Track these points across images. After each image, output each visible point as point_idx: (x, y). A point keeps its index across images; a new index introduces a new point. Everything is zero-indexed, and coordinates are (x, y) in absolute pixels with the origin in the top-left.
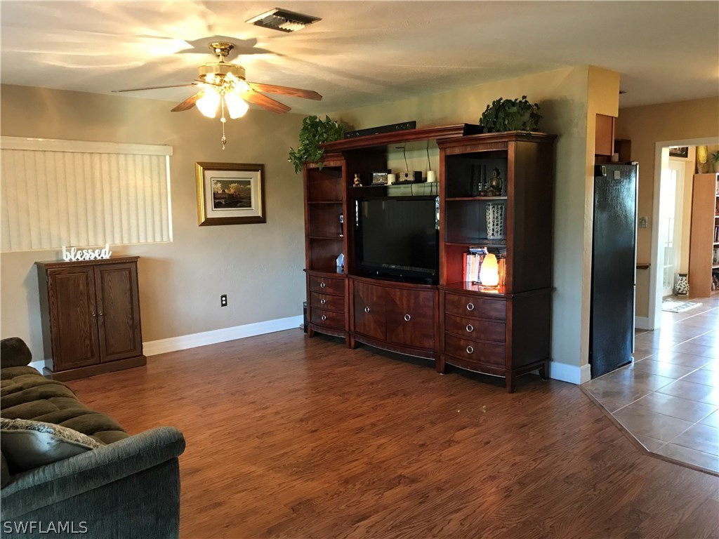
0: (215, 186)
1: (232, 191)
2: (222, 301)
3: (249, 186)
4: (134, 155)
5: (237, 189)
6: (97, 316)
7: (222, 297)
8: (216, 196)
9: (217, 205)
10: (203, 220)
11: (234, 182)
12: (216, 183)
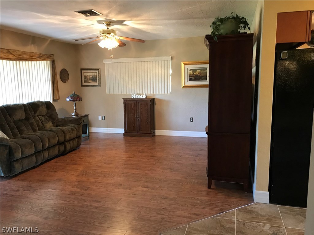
0: (190, 72)
1: (197, 73)
2: (191, 120)
3: (206, 71)
4: (159, 61)
5: (200, 72)
6: (137, 117)
7: (191, 118)
8: (190, 76)
9: (190, 80)
10: (183, 86)
11: (199, 69)
12: (190, 70)
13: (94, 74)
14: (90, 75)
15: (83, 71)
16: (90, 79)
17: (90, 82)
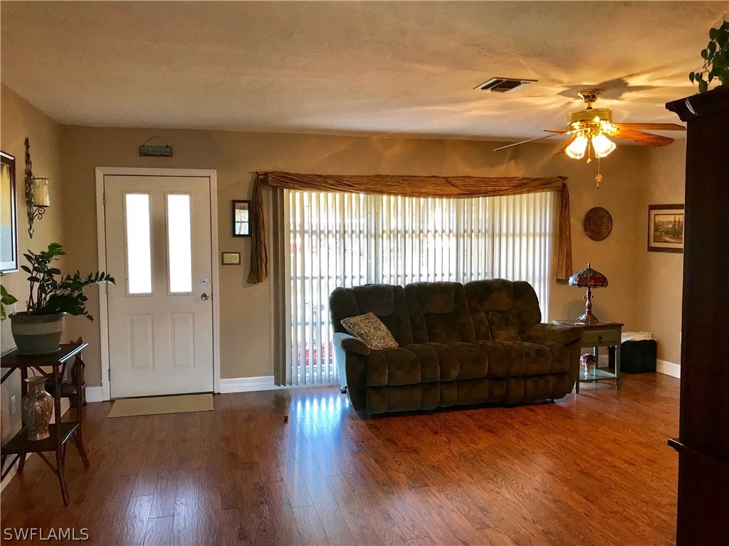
13: (677, 219)
14: (670, 222)
15: (653, 212)
16: (667, 233)
17: (667, 239)
